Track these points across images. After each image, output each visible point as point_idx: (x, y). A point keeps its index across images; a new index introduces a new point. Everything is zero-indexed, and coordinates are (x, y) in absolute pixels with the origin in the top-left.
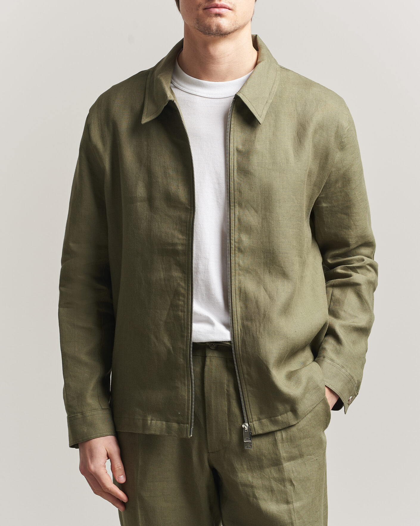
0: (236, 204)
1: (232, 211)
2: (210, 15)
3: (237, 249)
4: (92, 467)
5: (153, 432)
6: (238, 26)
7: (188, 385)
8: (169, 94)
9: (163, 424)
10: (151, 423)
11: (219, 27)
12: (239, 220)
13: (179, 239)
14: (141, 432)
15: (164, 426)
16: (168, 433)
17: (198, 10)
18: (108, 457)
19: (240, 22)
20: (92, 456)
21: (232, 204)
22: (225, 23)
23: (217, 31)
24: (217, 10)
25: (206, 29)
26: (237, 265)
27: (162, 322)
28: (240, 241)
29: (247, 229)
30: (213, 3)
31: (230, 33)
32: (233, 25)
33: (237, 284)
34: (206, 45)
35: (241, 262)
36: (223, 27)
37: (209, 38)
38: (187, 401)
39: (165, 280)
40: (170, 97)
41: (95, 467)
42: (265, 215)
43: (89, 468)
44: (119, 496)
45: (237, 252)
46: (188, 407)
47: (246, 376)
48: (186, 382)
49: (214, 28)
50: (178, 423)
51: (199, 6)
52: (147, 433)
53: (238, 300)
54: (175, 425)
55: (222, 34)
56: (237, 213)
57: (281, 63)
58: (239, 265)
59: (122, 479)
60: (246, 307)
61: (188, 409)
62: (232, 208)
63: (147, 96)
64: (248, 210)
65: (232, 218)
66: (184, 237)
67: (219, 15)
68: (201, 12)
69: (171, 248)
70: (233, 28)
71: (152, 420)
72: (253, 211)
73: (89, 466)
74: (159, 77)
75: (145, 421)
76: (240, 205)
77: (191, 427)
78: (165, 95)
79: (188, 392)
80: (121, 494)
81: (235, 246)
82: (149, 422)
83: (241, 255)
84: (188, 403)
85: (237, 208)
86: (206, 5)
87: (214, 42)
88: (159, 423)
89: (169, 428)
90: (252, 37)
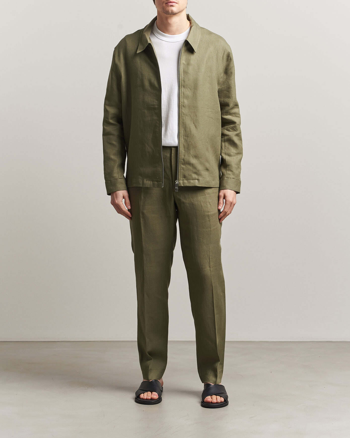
0: (182, 86)
1: (180, 89)
2: (168, 6)
3: (182, 106)
4: (117, 202)
5: (147, 186)
6: (180, 10)
7: (161, 165)
8: (149, 40)
9: (151, 182)
10: (146, 182)
11: (172, 11)
12: (183, 93)
13: (156, 103)
14: (141, 186)
15: (152, 184)
16: (153, 186)
17: (163, 4)
18: (124, 198)
19: (182, 9)
20: (117, 197)
21: (180, 86)
22: (175, 9)
23: (171, 13)
24: (171, 4)
25: (167, 12)
26: (182, 113)
27: (150, 139)
28: (184, 102)
29: (187, 97)
30: (169, 1)
31: (177, 13)
32: (178, 10)
33: (182, 121)
34: (167, 19)
35: (184, 112)
36: (174, 11)
37: (168, 15)
38: (160, 172)
39: (151, 121)
40: (149, 42)
41: (118, 202)
42: (195, 91)
43: (115, 202)
44: (128, 214)
45: (182, 107)
46: (161, 174)
47: (182, 160)
48: (160, 164)
49: (170, 11)
50: (157, 181)
51: (164, 2)
52: (144, 186)
53: (182, 128)
54: (156, 183)
55: (174, 14)
56: (182, 90)
57: (201, 26)
58: (183, 113)
59: (129, 207)
60: (185, 131)
61: (161, 175)
62: (180, 88)
63: (140, 43)
64: (187, 89)
65: (180, 92)
66: (158, 102)
67: (172, 6)
68: (164, 5)
69: (152, 107)
70: (178, 11)
71: (146, 181)
72: (189, 90)
73: (115, 201)
74: (145, 33)
75: (143, 181)
76: (184, 87)
77: (163, 183)
78: (147, 41)
79: (161, 168)
80: (129, 213)
81: (181, 104)
82: (145, 182)
83: (184, 108)
84: (161, 173)
85: (183, 88)
86: (167, 2)
87: (171, 17)
88: (149, 182)
89: (153, 184)
90: (187, 15)
